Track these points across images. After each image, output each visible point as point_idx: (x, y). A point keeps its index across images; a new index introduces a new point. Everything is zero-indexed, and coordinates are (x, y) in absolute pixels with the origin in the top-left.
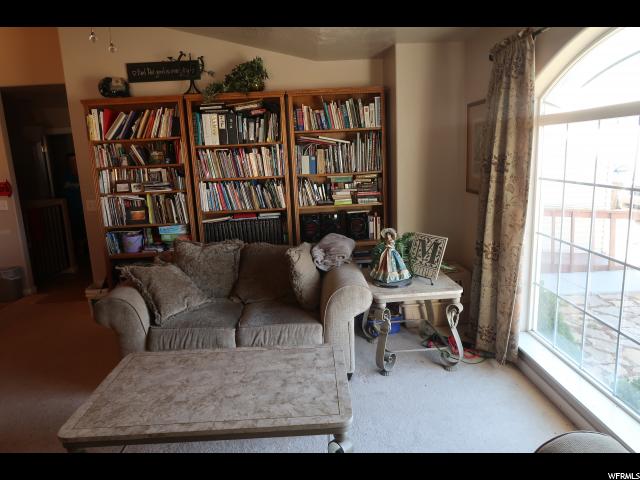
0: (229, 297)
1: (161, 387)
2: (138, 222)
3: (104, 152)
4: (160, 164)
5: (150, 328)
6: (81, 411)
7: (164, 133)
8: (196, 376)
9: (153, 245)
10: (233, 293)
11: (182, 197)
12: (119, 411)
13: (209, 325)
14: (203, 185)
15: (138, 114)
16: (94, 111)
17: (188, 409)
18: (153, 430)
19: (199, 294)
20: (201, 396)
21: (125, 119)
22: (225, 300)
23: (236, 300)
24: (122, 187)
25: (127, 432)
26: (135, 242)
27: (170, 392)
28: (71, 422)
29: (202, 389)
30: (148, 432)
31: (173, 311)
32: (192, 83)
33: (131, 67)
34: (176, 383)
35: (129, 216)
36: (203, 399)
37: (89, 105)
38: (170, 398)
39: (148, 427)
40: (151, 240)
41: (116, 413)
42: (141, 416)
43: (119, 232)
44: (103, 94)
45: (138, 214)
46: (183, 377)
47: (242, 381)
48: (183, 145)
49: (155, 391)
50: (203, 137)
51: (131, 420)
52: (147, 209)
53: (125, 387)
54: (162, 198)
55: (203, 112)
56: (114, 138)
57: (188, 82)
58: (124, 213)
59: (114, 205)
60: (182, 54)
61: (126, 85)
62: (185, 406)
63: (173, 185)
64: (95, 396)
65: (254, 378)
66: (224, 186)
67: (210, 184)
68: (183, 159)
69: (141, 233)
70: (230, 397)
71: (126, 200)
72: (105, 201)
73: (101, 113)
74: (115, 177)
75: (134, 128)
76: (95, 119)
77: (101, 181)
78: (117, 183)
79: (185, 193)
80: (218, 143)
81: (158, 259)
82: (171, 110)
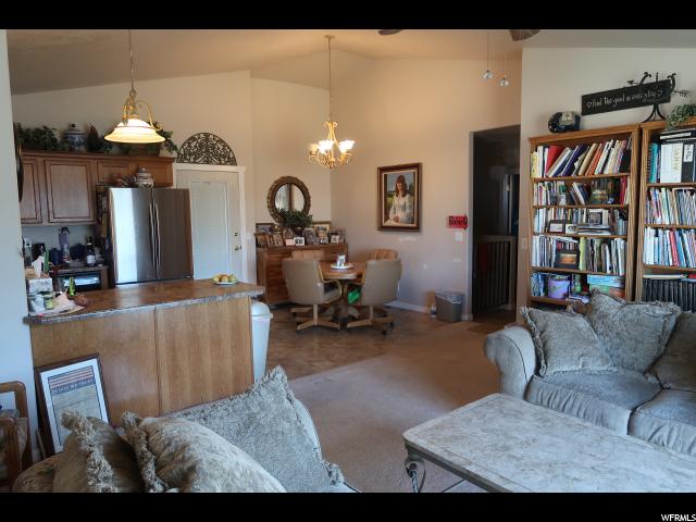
0: (644, 373)
1: (505, 434)
2: (568, 266)
3: (544, 189)
4: (602, 203)
5: (532, 377)
6: (430, 424)
7: (612, 169)
8: (546, 439)
9: (579, 294)
10: (651, 369)
11: (619, 242)
12: (456, 438)
13: (598, 395)
14: (650, 231)
15: (583, 150)
16: (540, 148)
17: (516, 466)
18: (472, 469)
19: (601, 357)
20: (536, 461)
21: (570, 155)
22: (636, 375)
23: (651, 379)
24: (555, 227)
25: (451, 459)
26: (560, 287)
27: (511, 443)
28: (417, 429)
29: (542, 455)
30: (468, 468)
31: (562, 366)
32: (656, 108)
33: (586, 99)
34: (522, 438)
35: (558, 258)
36: (538, 465)
37: (535, 143)
38: (506, 448)
39: (470, 463)
40: (578, 289)
41: (454, 439)
42: (471, 451)
43: (546, 275)
44: (552, 130)
45: (568, 258)
46: (532, 435)
47: (593, 468)
48: (631, 182)
49: (498, 435)
50: (658, 174)
51: (462, 450)
52: (578, 253)
53: (474, 420)
54: (597, 243)
55: (664, 142)
56: (555, 175)
57: (651, 107)
58: (554, 256)
59: (545, 246)
60: (647, 75)
61: (578, 118)
62: (515, 462)
63: (612, 229)
64: (447, 417)
65: (611, 472)
66: (681, 235)
67: (660, 231)
68: (629, 198)
69: (570, 279)
70: (567, 477)
71: (559, 242)
72: (536, 240)
73: (547, 150)
74: (551, 217)
75: (576, 164)
76: (540, 156)
77: (536, 219)
78: (552, 222)
79: (626, 240)
80: (679, 181)
81: (570, 308)
82: (624, 142)
